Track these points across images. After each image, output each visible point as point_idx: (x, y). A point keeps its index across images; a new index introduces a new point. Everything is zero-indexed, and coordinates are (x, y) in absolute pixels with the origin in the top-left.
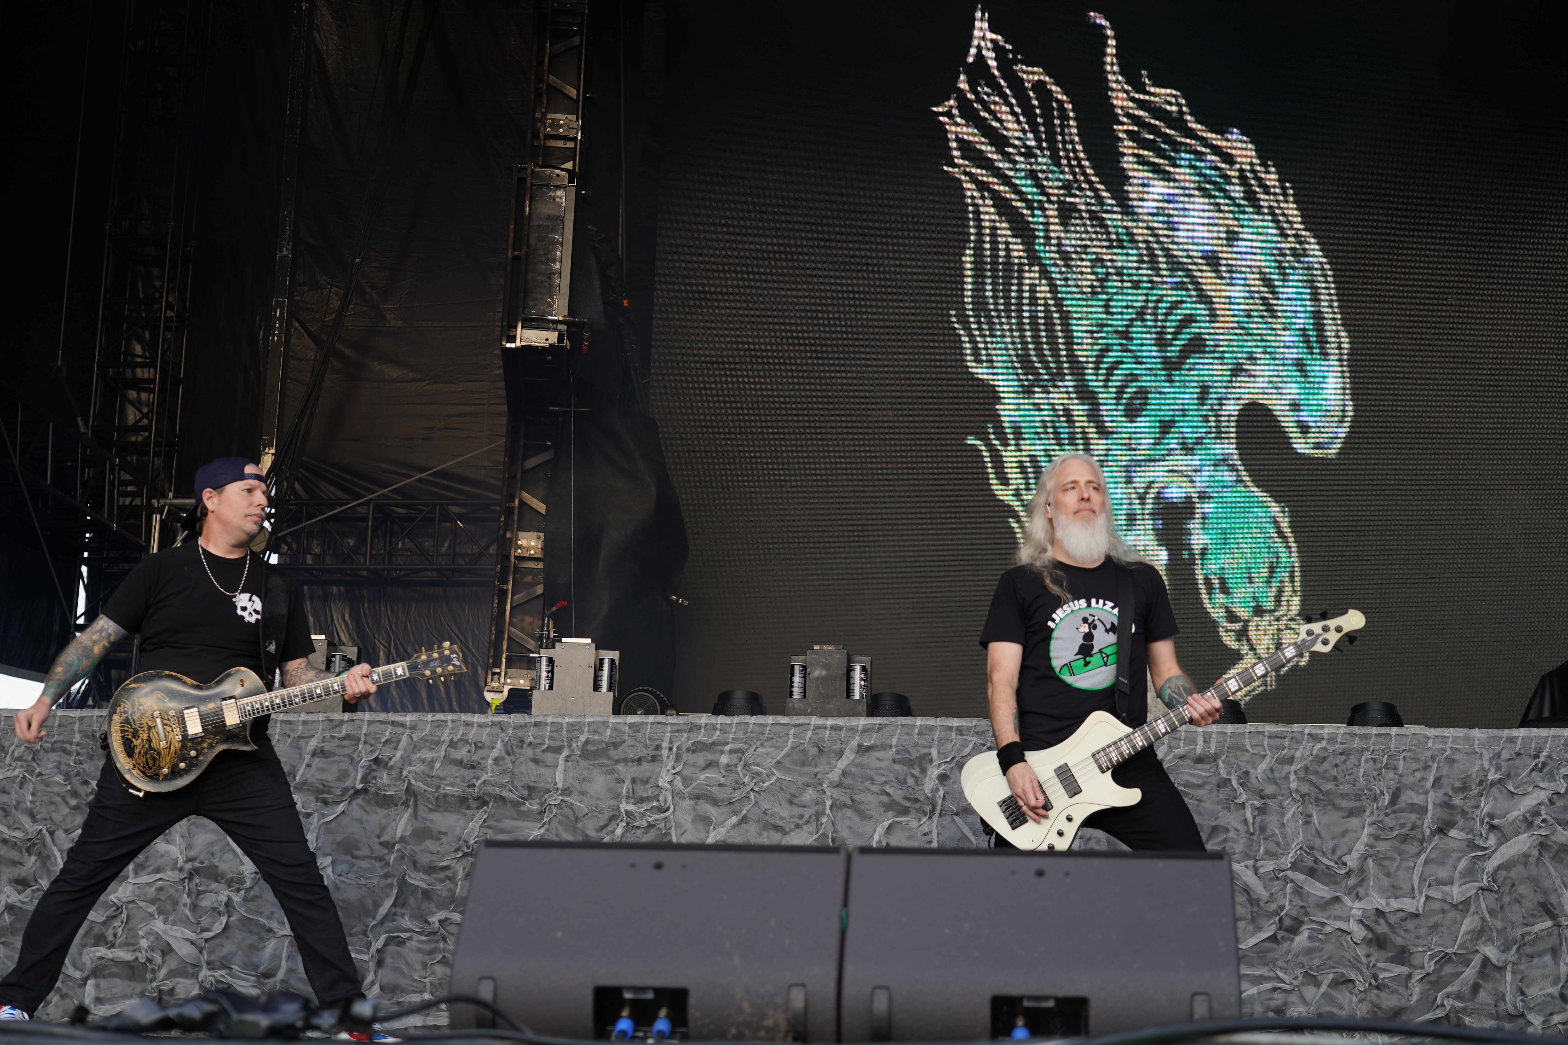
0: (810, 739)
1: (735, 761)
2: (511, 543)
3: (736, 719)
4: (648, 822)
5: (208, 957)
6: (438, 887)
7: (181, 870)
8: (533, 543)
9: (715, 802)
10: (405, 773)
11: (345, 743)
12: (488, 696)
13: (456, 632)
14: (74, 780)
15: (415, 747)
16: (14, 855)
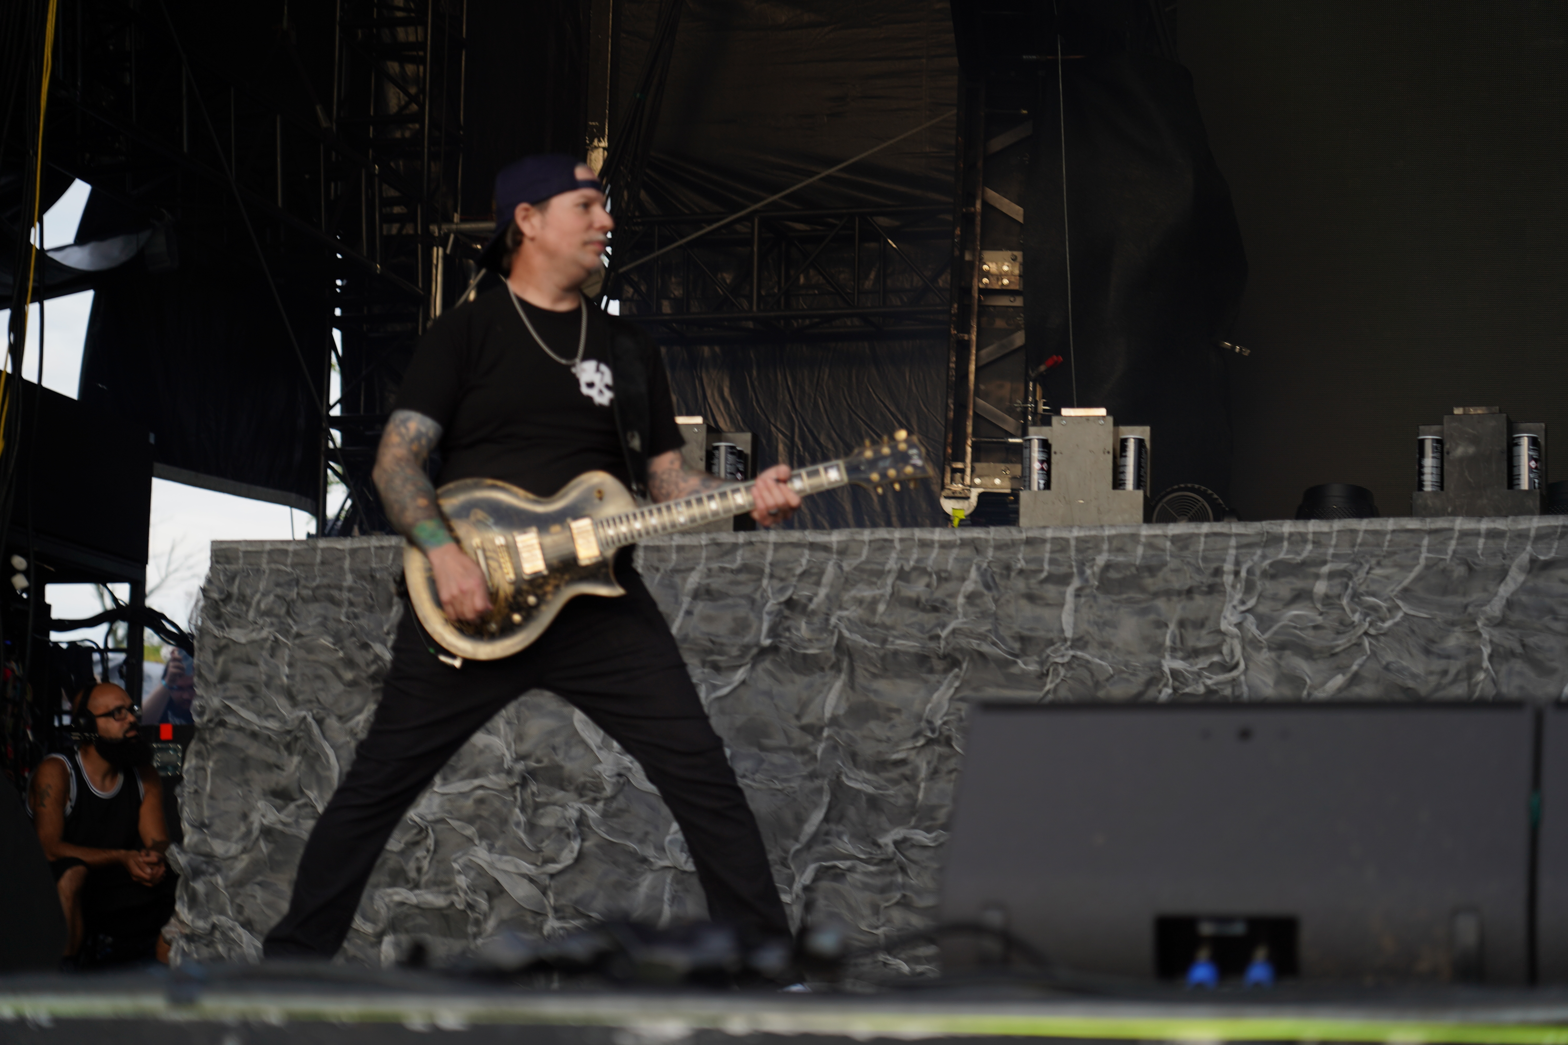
0: (1455, 552)
1: (1337, 590)
2: (973, 269)
3: (1337, 525)
4: (1206, 686)
5: (556, 900)
6: (891, 792)
7: (509, 772)
8: (1005, 268)
9: (1309, 653)
10: (833, 620)
11: (742, 577)
12: (948, 505)
13: (893, 409)
14: (348, 643)
15: (847, 581)
16: (269, 754)
